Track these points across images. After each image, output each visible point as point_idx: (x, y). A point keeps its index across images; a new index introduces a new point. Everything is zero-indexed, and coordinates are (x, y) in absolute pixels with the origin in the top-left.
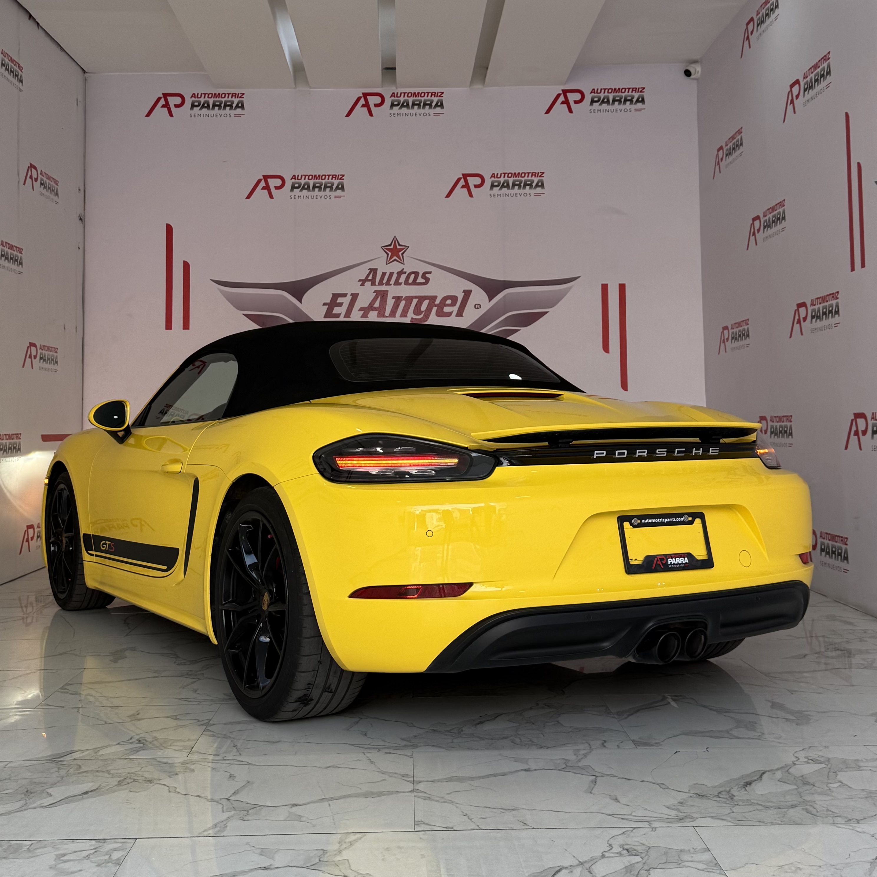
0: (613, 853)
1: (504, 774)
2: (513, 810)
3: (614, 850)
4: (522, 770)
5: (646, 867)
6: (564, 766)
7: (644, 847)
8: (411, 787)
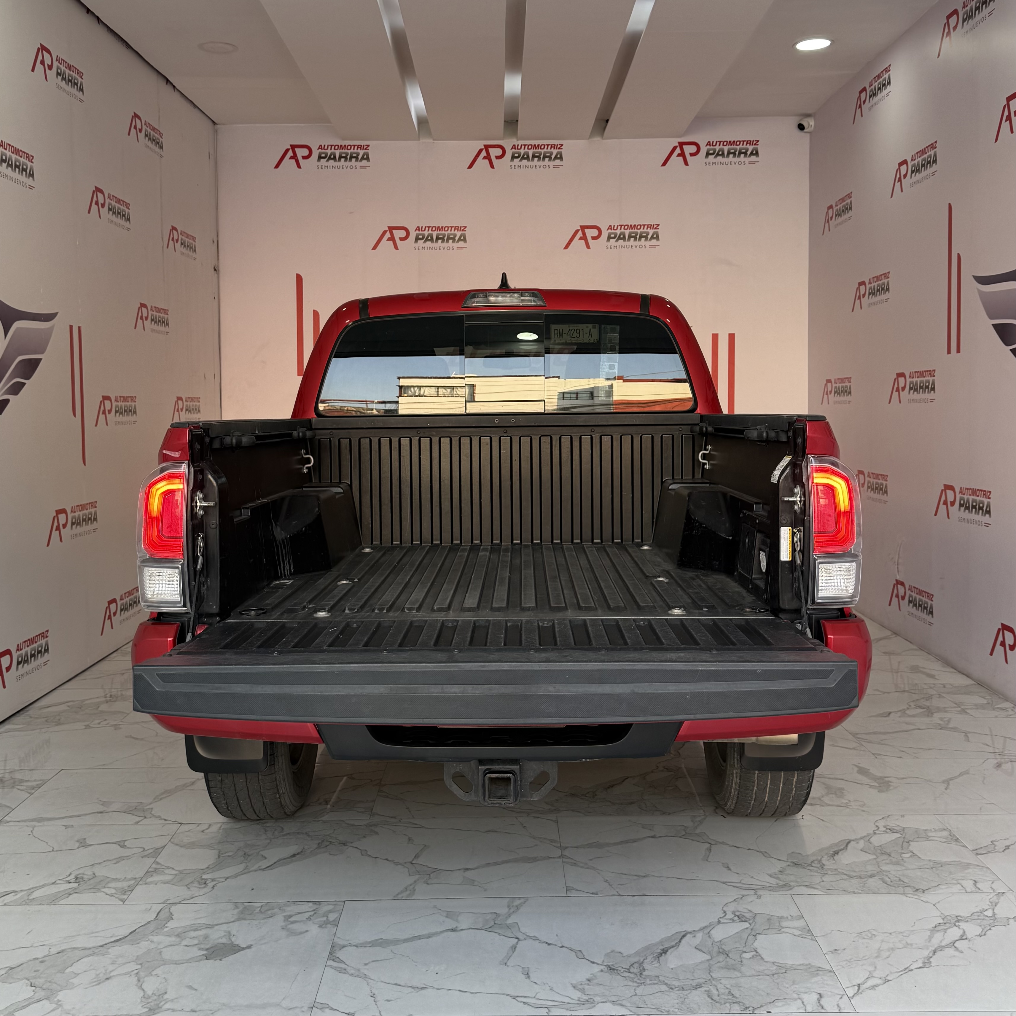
0: (727, 919)
1: (634, 841)
2: (645, 876)
3: (727, 917)
4: (649, 837)
5: (753, 933)
6: (684, 833)
7: (751, 914)
8: (558, 853)
